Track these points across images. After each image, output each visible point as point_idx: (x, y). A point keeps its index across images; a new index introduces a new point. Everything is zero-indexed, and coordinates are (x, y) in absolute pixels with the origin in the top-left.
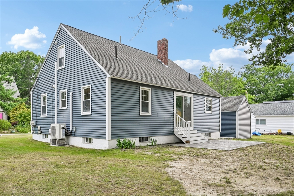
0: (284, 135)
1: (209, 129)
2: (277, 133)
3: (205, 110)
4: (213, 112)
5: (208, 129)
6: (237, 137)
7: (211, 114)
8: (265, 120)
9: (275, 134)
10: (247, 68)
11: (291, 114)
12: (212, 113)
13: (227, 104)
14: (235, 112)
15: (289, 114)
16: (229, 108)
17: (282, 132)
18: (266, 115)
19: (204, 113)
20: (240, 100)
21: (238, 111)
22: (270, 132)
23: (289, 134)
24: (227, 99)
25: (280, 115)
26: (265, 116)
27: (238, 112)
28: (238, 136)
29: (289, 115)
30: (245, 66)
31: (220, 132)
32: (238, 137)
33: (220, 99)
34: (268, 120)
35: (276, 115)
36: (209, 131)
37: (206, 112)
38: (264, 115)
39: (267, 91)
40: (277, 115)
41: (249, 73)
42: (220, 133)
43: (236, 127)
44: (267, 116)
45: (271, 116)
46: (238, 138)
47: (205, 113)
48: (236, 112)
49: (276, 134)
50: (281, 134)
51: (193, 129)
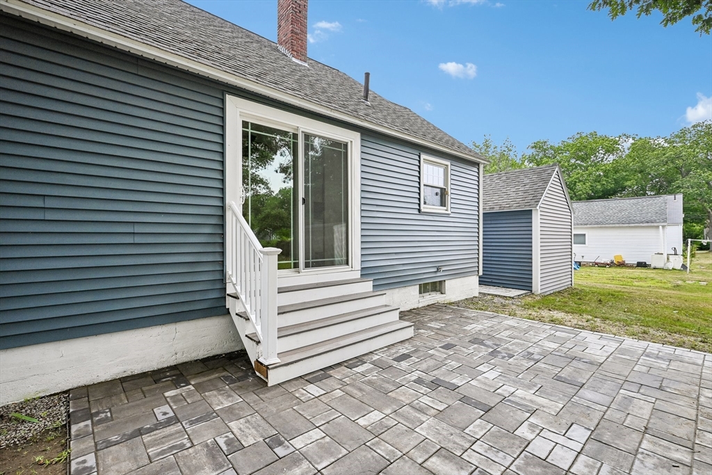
0: (631, 266)
1: (438, 269)
2: (612, 262)
3: (419, 199)
4: (453, 210)
5: (435, 270)
6: (534, 289)
7: (447, 215)
8: (585, 235)
9: (608, 265)
10: (535, 147)
11: (648, 222)
12: (449, 212)
13: (504, 190)
14: (529, 213)
15: (642, 222)
16: (509, 200)
17: (624, 262)
18: (586, 224)
19: (417, 212)
20: (545, 175)
21: (538, 208)
22: (597, 261)
23: (642, 265)
24: (504, 178)
25: (621, 225)
26: (585, 226)
27: (539, 213)
28: (537, 286)
29: (641, 225)
30: (533, 145)
31: (481, 273)
32: (539, 288)
33: (478, 169)
34: (590, 234)
35: (611, 225)
36: (439, 274)
37: (423, 210)
38: (581, 224)
39: (575, 184)
40: (614, 225)
41: (541, 155)
42: (479, 277)
43: (531, 259)
44: (588, 226)
45: (599, 226)
46: (539, 292)
47: (419, 210)
48: (533, 212)
49: (612, 265)
50: (622, 265)
51: (358, 275)
